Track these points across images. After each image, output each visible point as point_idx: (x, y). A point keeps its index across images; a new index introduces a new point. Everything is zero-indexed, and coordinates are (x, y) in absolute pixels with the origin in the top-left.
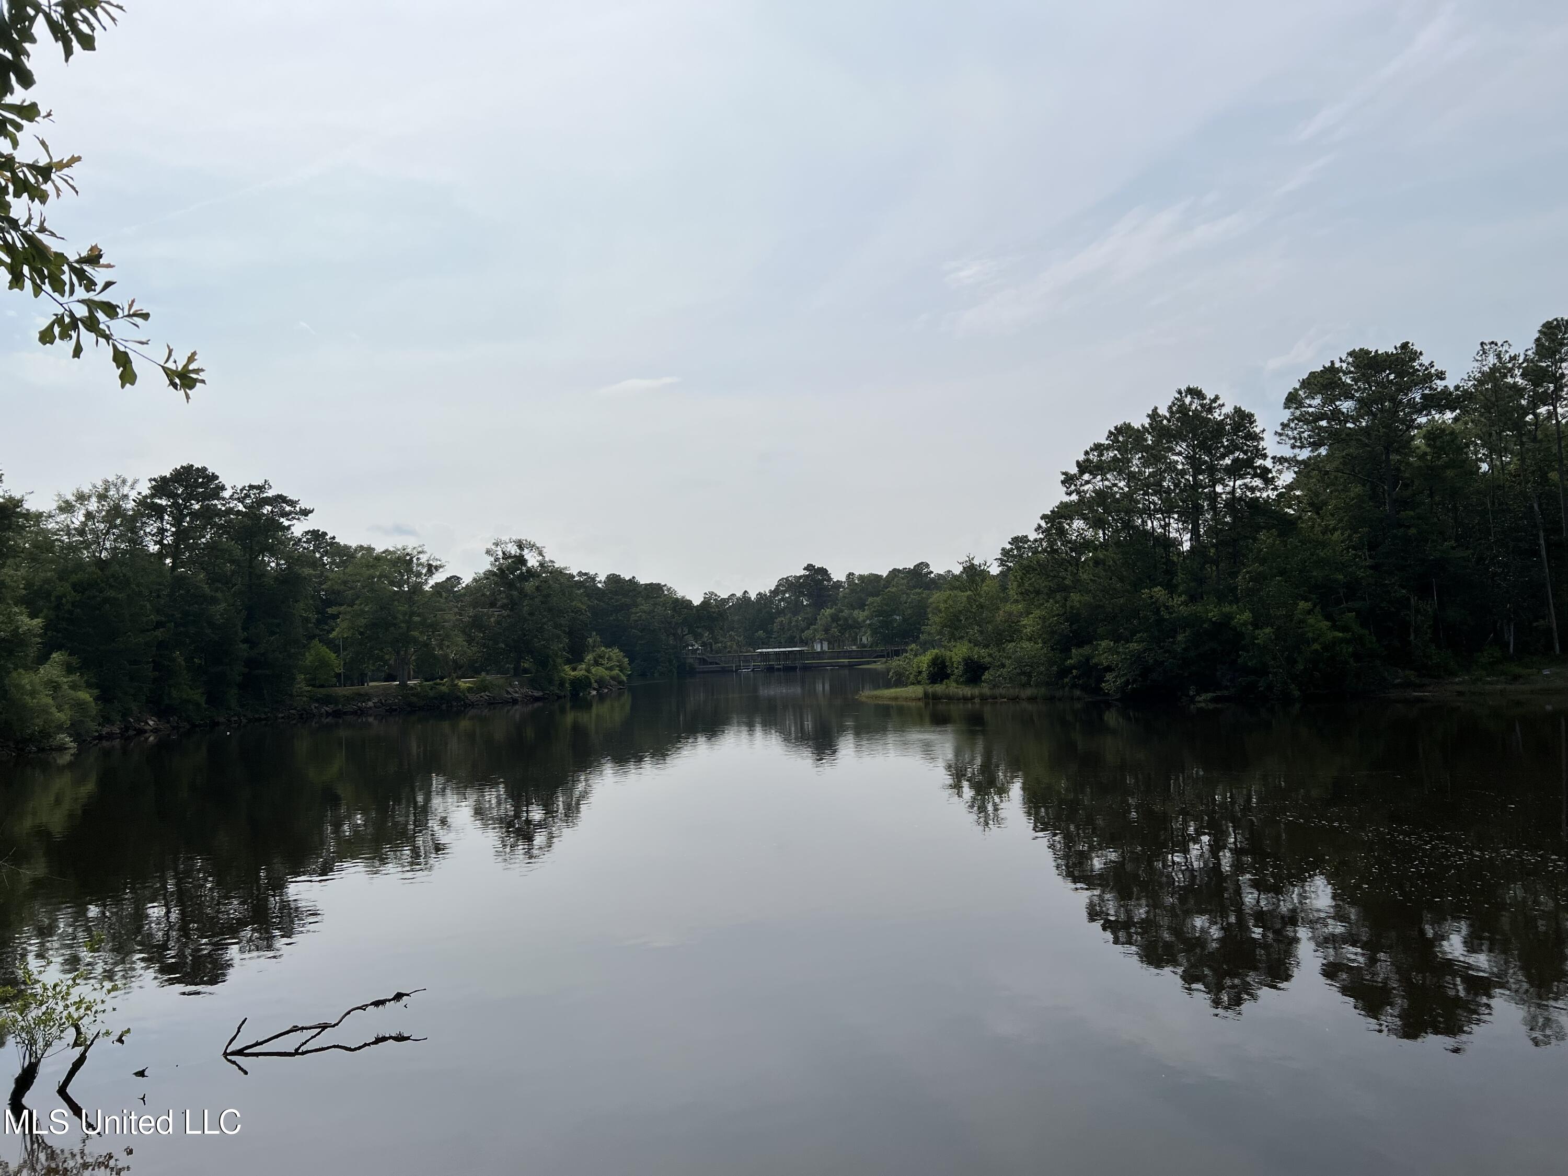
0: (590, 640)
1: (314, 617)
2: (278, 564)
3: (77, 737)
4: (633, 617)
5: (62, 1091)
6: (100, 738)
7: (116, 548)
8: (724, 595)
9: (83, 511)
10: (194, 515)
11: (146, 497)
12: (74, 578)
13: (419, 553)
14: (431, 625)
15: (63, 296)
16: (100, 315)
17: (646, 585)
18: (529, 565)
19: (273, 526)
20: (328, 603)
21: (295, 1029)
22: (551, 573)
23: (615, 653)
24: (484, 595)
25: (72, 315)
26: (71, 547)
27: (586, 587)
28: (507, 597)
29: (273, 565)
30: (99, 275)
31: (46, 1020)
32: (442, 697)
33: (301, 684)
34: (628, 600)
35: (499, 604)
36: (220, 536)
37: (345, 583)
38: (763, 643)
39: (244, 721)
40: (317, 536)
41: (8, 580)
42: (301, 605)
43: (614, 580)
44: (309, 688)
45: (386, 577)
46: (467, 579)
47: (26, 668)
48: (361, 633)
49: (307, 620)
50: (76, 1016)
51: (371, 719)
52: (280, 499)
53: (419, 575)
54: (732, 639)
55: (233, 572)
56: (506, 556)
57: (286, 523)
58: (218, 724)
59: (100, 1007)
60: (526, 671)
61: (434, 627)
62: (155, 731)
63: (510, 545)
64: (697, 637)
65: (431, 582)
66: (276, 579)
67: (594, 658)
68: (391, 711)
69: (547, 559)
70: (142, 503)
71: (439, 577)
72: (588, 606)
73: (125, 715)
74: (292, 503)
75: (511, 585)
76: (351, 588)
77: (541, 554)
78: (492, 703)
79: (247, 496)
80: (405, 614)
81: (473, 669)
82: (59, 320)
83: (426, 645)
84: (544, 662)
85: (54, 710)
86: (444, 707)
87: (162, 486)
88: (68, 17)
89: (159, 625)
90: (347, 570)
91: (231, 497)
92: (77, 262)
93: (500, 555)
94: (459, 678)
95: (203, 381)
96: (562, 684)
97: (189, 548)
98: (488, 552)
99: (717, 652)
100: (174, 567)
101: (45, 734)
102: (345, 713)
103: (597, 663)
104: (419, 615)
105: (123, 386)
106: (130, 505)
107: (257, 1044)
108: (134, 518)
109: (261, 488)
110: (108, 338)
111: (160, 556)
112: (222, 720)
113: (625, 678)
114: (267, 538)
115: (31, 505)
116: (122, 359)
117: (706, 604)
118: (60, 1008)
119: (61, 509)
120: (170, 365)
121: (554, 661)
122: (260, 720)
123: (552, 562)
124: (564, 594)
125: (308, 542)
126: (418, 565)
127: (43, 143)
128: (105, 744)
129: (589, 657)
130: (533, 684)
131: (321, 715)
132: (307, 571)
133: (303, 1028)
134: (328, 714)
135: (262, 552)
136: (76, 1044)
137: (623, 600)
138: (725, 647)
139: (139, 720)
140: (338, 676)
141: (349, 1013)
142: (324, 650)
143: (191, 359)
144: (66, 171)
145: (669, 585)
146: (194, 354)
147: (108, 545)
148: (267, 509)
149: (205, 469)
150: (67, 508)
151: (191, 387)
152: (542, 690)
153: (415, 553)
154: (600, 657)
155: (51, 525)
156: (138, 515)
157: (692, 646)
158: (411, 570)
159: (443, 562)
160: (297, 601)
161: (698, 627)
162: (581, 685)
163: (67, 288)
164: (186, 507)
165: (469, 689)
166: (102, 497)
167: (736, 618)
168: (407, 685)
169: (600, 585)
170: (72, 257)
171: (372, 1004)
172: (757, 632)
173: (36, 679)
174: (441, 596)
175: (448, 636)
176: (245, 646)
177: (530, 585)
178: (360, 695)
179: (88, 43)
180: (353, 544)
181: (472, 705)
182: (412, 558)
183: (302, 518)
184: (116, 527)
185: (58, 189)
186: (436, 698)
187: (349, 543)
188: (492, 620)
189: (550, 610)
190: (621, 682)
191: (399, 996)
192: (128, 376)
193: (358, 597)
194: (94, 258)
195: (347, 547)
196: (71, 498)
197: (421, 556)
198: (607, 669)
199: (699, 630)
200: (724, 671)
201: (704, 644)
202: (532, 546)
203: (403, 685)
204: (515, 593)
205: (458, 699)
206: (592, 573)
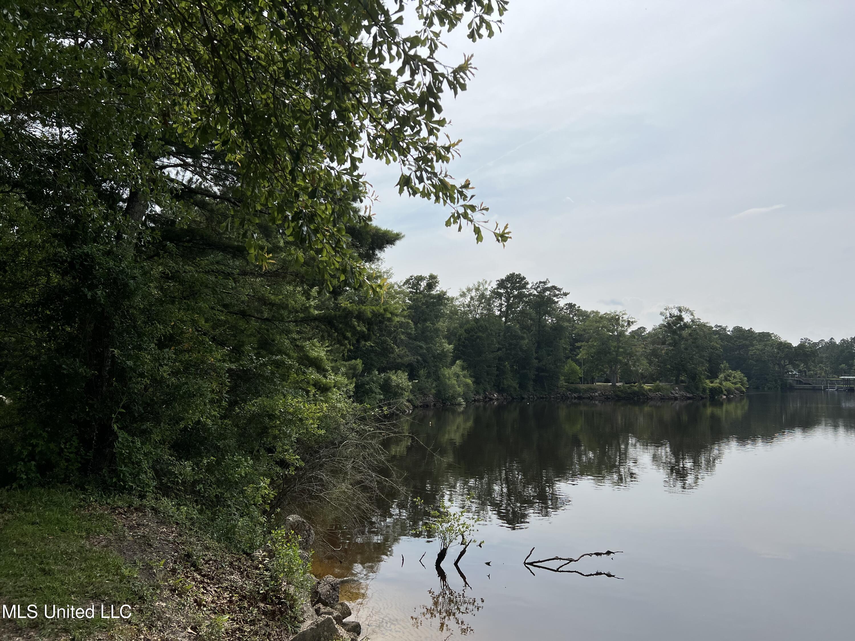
0: (722, 366)
1: (568, 347)
2: (552, 321)
3: (466, 400)
4: (750, 353)
5: (456, 564)
6: (475, 401)
7: (482, 313)
8: (816, 340)
9: (469, 296)
10: (515, 297)
11: (495, 289)
12: (466, 327)
13: (623, 314)
14: (629, 354)
15: (454, 204)
16: (469, 211)
17: (760, 333)
18: (685, 321)
19: (550, 301)
20: (577, 341)
21: (557, 558)
22: (698, 325)
23: (738, 374)
24: (658, 338)
25: (458, 213)
26: (465, 313)
27: (720, 334)
28: (672, 339)
29: (550, 321)
30: (468, 193)
31: (450, 529)
32: (635, 393)
33: (562, 382)
34: (747, 342)
35: (667, 343)
36: (526, 307)
37: (584, 330)
38: (845, 373)
39: (536, 398)
40: (571, 306)
41: (440, 328)
42: (563, 341)
43: (738, 330)
44: (567, 384)
45: (605, 327)
46: (649, 329)
47: (447, 367)
48: (592, 357)
49: (565, 349)
50: (462, 530)
51: (597, 402)
52: (554, 288)
53: (623, 326)
54: (821, 369)
55: (531, 325)
56: (671, 316)
57: (556, 300)
58: (523, 398)
59: (472, 528)
60: (682, 382)
61: (631, 355)
62: (497, 399)
63: (674, 310)
64: (795, 366)
65: (630, 330)
66: (551, 328)
67: (725, 376)
68: (607, 398)
69: (696, 318)
70: (493, 292)
71: (634, 328)
72: (721, 345)
73: (485, 391)
74: (559, 290)
75: (674, 332)
76: (588, 333)
77: (692, 314)
78: (662, 399)
79: (538, 287)
80: (615, 347)
81: (651, 379)
82: (453, 216)
83: (626, 364)
84: (694, 377)
85: (457, 386)
86: (636, 398)
87: (502, 284)
88: (455, 78)
89: (499, 349)
90: (586, 324)
91: (531, 288)
92: (461, 188)
93: (668, 315)
94: (644, 383)
95: (511, 238)
96: (704, 390)
97: (513, 313)
98: (661, 314)
99: (810, 377)
100: (506, 322)
101: (454, 398)
102: (584, 398)
103: (726, 379)
104: (622, 348)
105: (477, 243)
106: (488, 293)
107: (539, 562)
108: (489, 299)
109: (545, 283)
110: (471, 221)
111: (500, 317)
112: (526, 396)
113: (744, 390)
114: (547, 307)
115: (449, 294)
116: (477, 231)
117: (802, 346)
118: (456, 525)
119: (461, 296)
120: (497, 231)
121: (700, 377)
122: (543, 398)
123: (699, 319)
124: (706, 338)
125: (567, 309)
126: (622, 321)
127: (447, 136)
128: (477, 403)
129: (722, 376)
130: (687, 389)
131: (572, 398)
132: (566, 324)
133: (560, 559)
134: (575, 398)
135: (544, 314)
136: (462, 544)
137: (744, 342)
138: (816, 374)
139: (490, 394)
140: (580, 378)
141: (583, 556)
142: (574, 364)
143: (506, 227)
144: (456, 147)
145: (775, 334)
146: (507, 225)
147: (479, 312)
148: (547, 293)
149: (520, 275)
150: (463, 295)
151: (505, 241)
152: (692, 393)
153: (621, 314)
154: (729, 376)
155: (457, 303)
156: (491, 297)
157: (792, 372)
158: (619, 324)
159: (636, 320)
160: (561, 339)
161: (796, 361)
162: (715, 392)
163: (456, 200)
164: (511, 293)
165: (650, 390)
166: (477, 290)
167: (824, 355)
168: (615, 385)
169: (729, 333)
170: (458, 186)
171: (595, 554)
172: (841, 364)
173: (450, 372)
174: (635, 338)
175: (638, 360)
176: (536, 361)
177: (685, 333)
178: (592, 389)
179: (463, 87)
180: (589, 310)
181: (652, 399)
182: (619, 318)
183: (564, 297)
184: (482, 303)
185: (453, 156)
186: (631, 393)
187: (587, 310)
188: (663, 352)
189: (697, 347)
190: (742, 392)
191: (609, 553)
192: (479, 238)
193: (591, 338)
194: (466, 186)
195: (586, 312)
196: (465, 291)
197: (624, 316)
198: (732, 383)
199: (797, 363)
200: (815, 390)
201: (800, 371)
202: (687, 310)
203: (614, 385)
204: (677, 337)
205: (643, 395)
206: (724, 326)
